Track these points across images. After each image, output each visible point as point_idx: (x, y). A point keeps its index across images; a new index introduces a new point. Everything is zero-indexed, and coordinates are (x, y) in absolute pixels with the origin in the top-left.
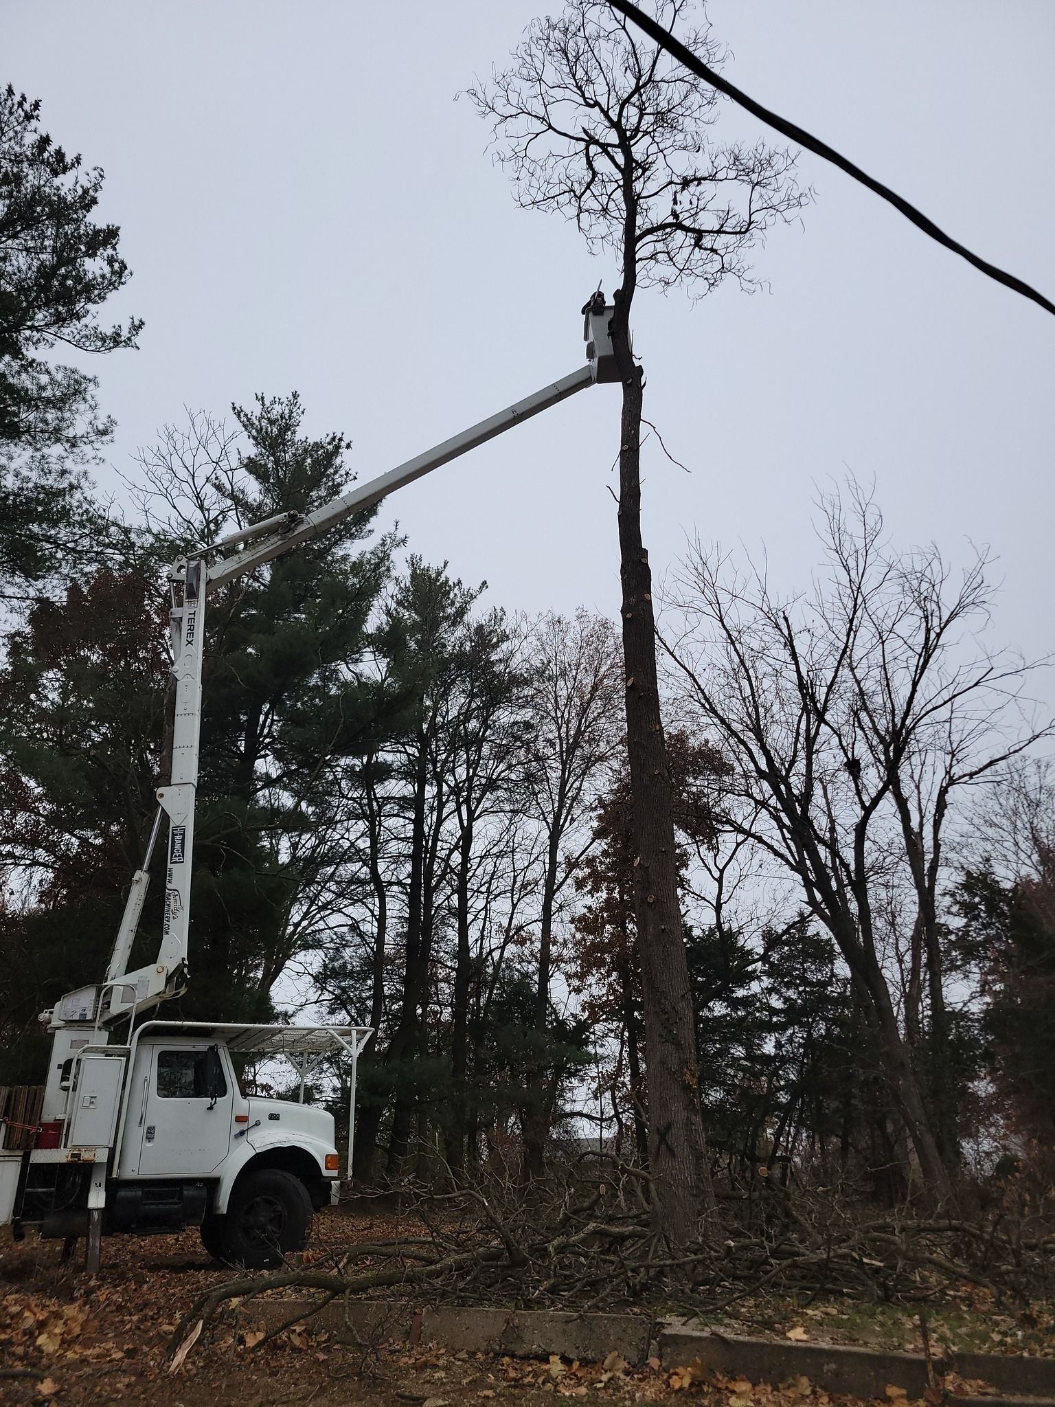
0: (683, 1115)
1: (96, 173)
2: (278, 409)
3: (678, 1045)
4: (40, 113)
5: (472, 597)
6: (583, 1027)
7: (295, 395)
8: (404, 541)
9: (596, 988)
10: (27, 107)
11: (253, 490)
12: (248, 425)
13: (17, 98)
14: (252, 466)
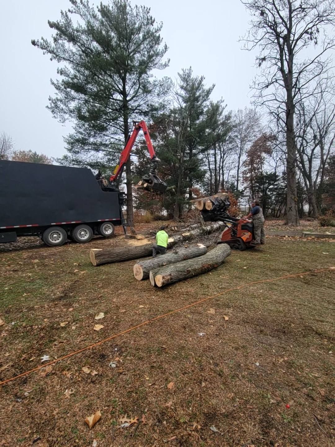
0: (294, 205)
1: (161, 23)
2: (187, 71)
3: (294, 195)
4: (150, 11)
5: (224, 109)
6: (243, 191)
7: (191, 67)
8: (224, 101)
9: (245, 185)
10: (148, 10)
11: (183, 93)
12: (181, 77)
13: (146, 9)
14: (182, 87)
